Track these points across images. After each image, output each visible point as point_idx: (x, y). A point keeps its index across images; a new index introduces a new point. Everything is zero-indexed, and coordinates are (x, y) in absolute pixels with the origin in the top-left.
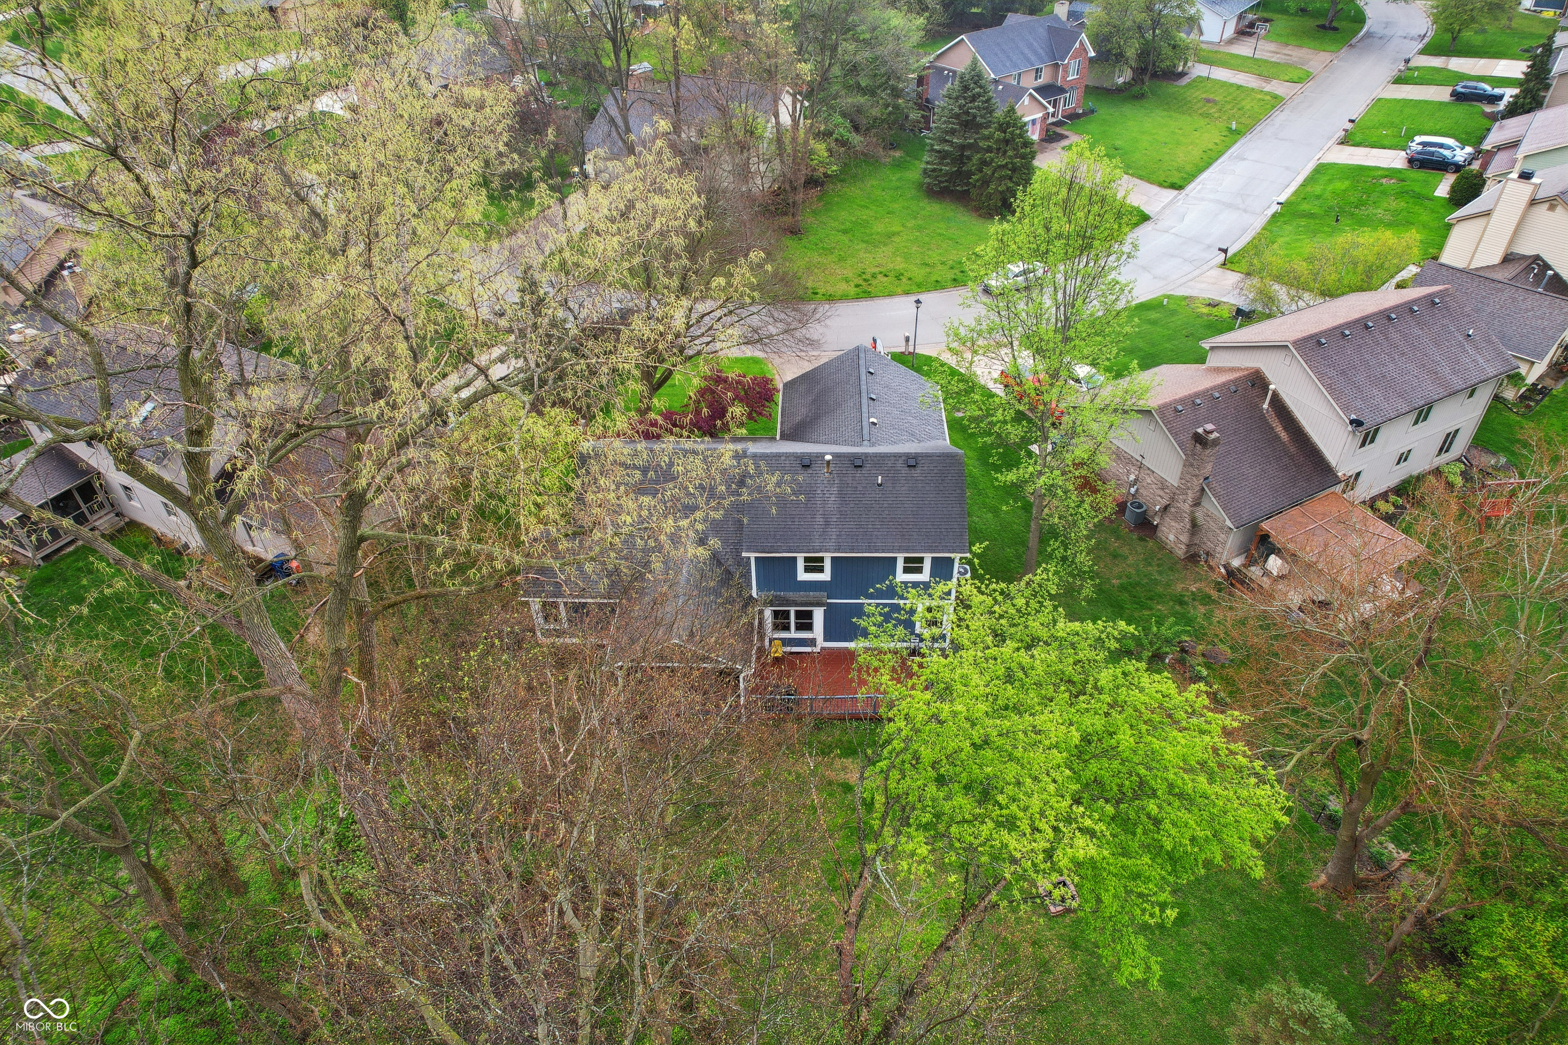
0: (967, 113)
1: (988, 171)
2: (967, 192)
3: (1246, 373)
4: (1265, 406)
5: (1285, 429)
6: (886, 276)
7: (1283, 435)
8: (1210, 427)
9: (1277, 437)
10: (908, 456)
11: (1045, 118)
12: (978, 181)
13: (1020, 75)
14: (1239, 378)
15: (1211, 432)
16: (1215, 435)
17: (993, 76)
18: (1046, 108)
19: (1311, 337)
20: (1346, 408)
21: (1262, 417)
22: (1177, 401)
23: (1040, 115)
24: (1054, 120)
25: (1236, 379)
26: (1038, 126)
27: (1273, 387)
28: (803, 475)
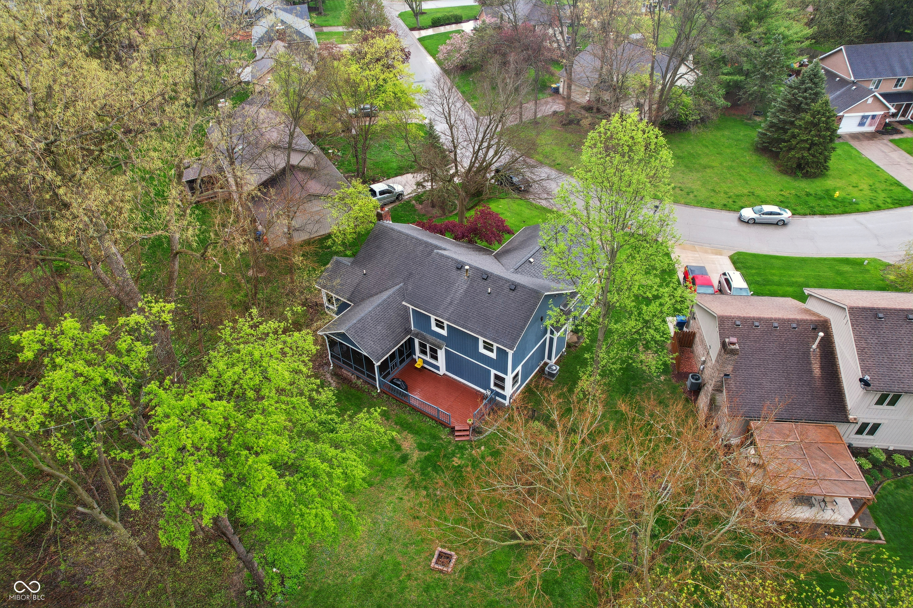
0: (796, 99)
1: (794, 142)
2: (778, 153)
3: (813, 318)
4: (814, 346)
5: (822, 368)
6: (681, 190)
7: (817, 370)
8: (734, 340)
9: (810, 371)
10: (513, 283)
11: (885, 116)
12: (785, 147)
13: (880, 81)
14: (805, 321)
15: (733, 344)
16: (737, 347)
17: (852, 79)
18: (889, 109)
19: (872, 309)
20: (865, 369)
21: (807, 354)
22: (739, 318)
23: (882, 113)
24: (902, 119)
25: (801, 320)
26: (877, 121)
27: (821, 334)
28: (454, 273)
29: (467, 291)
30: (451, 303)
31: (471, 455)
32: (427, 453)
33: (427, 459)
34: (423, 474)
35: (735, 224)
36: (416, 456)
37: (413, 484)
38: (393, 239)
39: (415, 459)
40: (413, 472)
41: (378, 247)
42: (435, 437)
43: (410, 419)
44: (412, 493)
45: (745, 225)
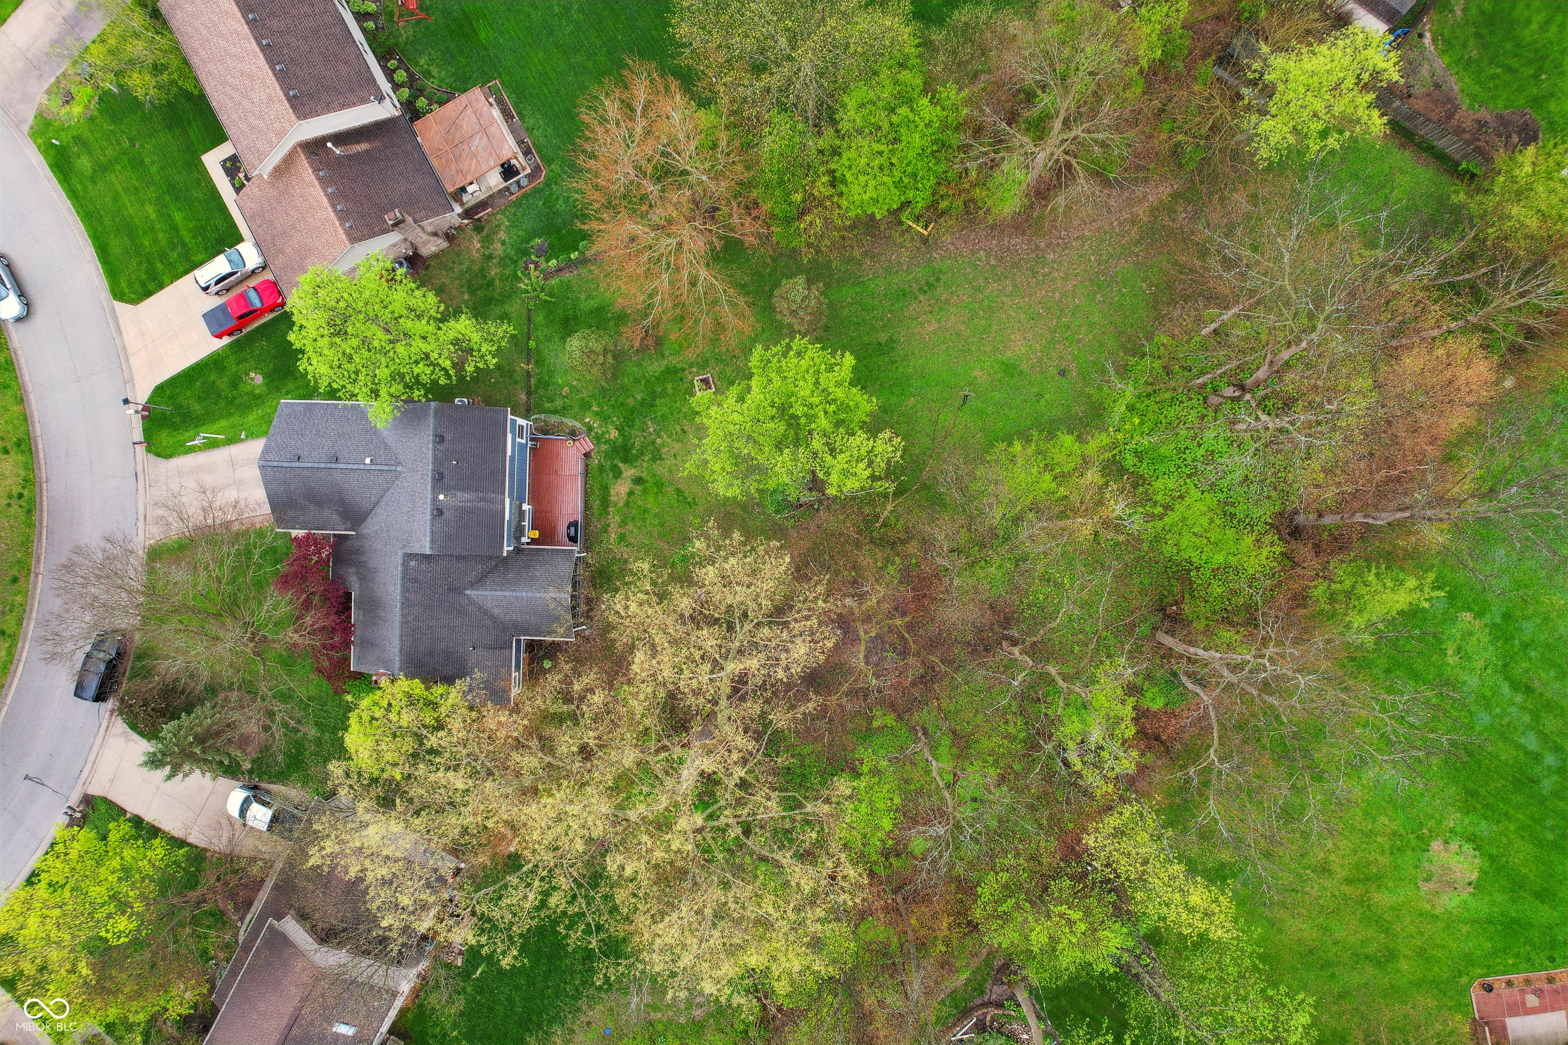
3: (301, 156)
4: (338, 152)
5: (358, 142)
7: (363, 147)
9: (368, 152)
14: (310, 164)
21: (350, 157)
27: (329, 145)
28: (447, 514)
29: (463, 489)
30: (484, 500)
31: (600, 425)
32: (620, 465)
33: (625, 461)
34: (642, 454)
35: (39, 320)
36: (629, 472)
37: (657, 457)
38: (414, 640)
39: (633, 471)
40: (645, 464)
41: (431, 653)
42: (601, 468)
43: (596, 504)
44: (664, 450)
45: (32, 309)
